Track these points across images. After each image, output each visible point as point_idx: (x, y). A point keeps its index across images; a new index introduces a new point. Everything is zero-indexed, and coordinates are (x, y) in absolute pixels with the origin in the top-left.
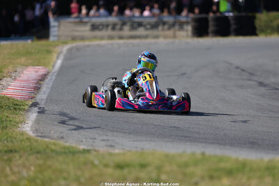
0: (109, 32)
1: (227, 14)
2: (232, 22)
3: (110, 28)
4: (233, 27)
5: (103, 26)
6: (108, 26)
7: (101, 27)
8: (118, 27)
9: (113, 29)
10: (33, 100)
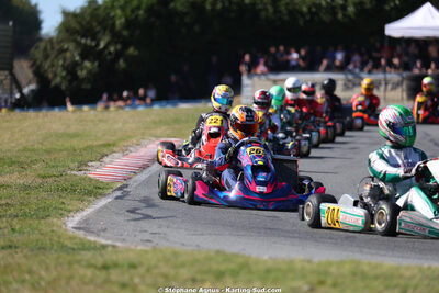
10: (125, 183)
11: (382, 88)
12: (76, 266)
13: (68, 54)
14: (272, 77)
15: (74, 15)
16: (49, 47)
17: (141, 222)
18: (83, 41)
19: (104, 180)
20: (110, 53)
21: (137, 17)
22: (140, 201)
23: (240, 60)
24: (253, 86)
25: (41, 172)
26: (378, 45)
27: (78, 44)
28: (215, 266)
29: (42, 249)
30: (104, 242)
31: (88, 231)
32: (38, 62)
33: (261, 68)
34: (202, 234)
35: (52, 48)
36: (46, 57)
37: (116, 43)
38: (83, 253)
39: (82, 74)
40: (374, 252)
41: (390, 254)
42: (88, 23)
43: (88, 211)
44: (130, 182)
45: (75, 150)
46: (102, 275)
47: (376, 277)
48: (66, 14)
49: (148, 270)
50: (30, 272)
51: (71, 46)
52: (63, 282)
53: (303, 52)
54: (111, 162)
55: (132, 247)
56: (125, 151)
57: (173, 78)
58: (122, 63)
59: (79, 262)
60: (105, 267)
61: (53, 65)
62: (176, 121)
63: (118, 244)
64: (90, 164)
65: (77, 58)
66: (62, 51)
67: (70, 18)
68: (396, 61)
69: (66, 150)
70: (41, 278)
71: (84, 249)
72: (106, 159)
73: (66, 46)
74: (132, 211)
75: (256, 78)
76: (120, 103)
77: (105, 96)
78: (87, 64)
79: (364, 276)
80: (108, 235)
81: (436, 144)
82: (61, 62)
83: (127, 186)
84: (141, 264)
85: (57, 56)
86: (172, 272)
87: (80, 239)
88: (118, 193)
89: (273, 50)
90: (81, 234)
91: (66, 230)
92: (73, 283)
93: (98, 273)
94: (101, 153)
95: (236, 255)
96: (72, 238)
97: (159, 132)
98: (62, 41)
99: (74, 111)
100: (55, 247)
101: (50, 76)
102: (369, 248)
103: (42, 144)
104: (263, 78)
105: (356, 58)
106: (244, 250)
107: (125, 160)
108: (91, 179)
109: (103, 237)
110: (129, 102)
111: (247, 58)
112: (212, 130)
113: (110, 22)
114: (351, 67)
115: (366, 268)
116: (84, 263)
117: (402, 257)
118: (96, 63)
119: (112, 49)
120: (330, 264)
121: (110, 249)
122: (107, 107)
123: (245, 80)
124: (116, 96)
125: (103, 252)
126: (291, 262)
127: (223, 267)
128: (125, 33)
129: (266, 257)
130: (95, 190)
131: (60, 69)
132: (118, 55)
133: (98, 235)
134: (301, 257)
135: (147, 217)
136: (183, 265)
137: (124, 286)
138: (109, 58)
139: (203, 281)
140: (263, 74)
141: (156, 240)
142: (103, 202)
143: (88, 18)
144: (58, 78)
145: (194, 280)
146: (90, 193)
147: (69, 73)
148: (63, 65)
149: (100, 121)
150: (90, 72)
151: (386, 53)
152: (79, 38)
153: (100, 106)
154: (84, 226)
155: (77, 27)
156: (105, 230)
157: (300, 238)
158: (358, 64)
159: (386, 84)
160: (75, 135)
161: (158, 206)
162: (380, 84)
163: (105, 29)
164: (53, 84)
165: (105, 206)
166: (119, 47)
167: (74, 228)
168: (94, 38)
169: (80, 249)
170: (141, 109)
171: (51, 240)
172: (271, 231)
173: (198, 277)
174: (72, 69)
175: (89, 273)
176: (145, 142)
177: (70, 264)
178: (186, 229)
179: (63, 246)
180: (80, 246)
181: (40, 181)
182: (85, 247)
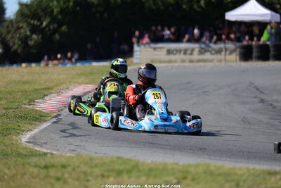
0: (182, 56)
1: (268, 43)
2: (271, 49)
3: (182, 53)
4: (272, 53)
5: (177, 51)
6: (180, 51)
7: (175, 52)
8: (189, 52)
9: (185, 53)
10: (58, 113)
11: (223, 53)
12: (28, 166)
13: (22, 31)
14: (153, 45)
15: (26, 5)
16: (10, 25)
17: (69, 138)
18: (32, 22)
19: (45, 111)
20: (50, 30)
21: (67, 7)
22: (69, 125)
23: (133, 35)
24: (140, 51)
25: (5, 106)
26: (221, 26)
27: (29, 24)
28: (116, 167)
29: (6, 155)
30: (45, 151)
31: (35, 144)
32: (3, 36)
33: (146, 40)
34: (108, 146)
35: (13, 26)
36: (9, 32)
37: (54, 23)
39: (31, 43)
40: (218, 158)
41: (228, 159)
42: (35, 10)
43: (36, 131)
44: (62, 113)
45: (27, 92)
46: (44, 172)
47: (220, 175)
48: (21, 5)
49: (74, 169)
51: (25, 25)
52: (19, 177)
53: (173, 30)
54: (50, 100)
55: (64, 154)
56: (59, 93)
57: (89, 46)
58: (57, 36)
59: (29, 164)
60: (46, 167)
61: (12, 38)
62: (91, 73)
63: (55, 152)
64: (36, 101)
65: (28, 33)
66: (19, 28)
67: (24, 7)
68: (232, 36)
69: (21, 91)
70: (5, 174)
71: (32, 156)
72: (46, 98)
73: (21, 25)
74: (63, 131)
75: (142, 47)
76: (56, 62)
77: (46, 58)
78: (34, 36)
79: (212, 174)
80: (48, 146)
81: (257, 89)
82: (18, 36)
83: (60, 115)
84: (69, 165)
85: (15, 31)
86: (89, 171)
87: (30, 149)
88: (55, 120)
89: (154, 28)
90: (30, 146)
91: (21, 143)
92: (26, 177)
93: (41, 171)
94: (44, 93)
95: (129, 160)
96: (25, 148)
97: (80, 80)
98: (18, 22)
99: (26, 67)
100: (14, 154)
101: (11, 44)
102: (215, 156)
103: (5, 88)
104: (147, 46)
105: (207, 34)
106: (135, 156)
107: (58, 98)
108: (37, 111)
109: (45, 148)
110: (61, 61)
111: (137, 33)
113: (49, 10)
114: (204, 39)
115: (212, 168)
116: (32, 164)
117: (237, 162)
118: (40, 36)
119: (51, 27)
120: (190, 166)
121: (49, 155)
122: (47, 65)
123: (136, 48)
124: (53, 57)
125: (45, 158)
126: (165, 164)
127: (122, 167)
128: (60, 17)
129: (149, 161)
130: (39, 117)
131: (17, 41)
132: (55, 31)
133: (42, 147)
134: (172, 161)
135: (73, 135)
136: (96, 166)
137: (58, 179)
138: (48, 33)
139: (109, 177)
140: (147, 43)
141: (78, 150)
142: (45, 125)
143: (35, 7)
144: (16, 45)
145: (103, 176)
146: (36, 120)
147: (22, 42)
148: (19, 38)
149: (43, 73)
150: (36, 42)
151: (226, 31)
152: (29, 20)
153: (43, 64)
154: (33, 141)
155: (29, 13)
156: (46, 143)
157: (171, 149)
158: (208, 38)
159: (226, 51)
160: (27, 82)
161: (80, 128)
162: (222, 50)
163: (46, 14)
164: (13, 49)
165: (46, 128)
166: (56, 25)
167: (26, 142)
168: (39, 19)
169: (30, 156)
170: (69, 65)
171: (11, 150)
172: (152, 145)
173: (106, 174)
174: (25, 40)
175: (36, 171)
176: (71, 87)
177: (23, 164)
178: (98, 143)
179: (19, 154)
180: (30, 154)
181: (4, 111)
182: (33, 154)
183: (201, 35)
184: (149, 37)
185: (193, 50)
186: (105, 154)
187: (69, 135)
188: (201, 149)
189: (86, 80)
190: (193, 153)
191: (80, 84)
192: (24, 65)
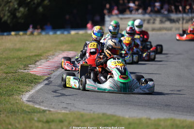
6: (145, 20)
9: (148, 22)
10: (49, 76)
11: (181, 22)
12: (33, 121)
14: (121, 16)
17: (60, 97)
19: (39, 75)
20: (34, 3)
22: (58, 86)
25: (6, 71)
29: (14, 112)
30: (43, 108)
31: (34, 102)
33: (115, 12)
34: (92, 104)
38: (35, 114)
39: (19, 15)
40: (180, 113)
41: (189, 114)
43: (32, 92)
44: (52, 76)
45: (21, 58)
46: (46, 126)
47: (184, 127)
50: (11, 124)
53: (137, 3)
54: (40, 65)
55: (59, 111)
56: (47, 59)
57: (67, 17)
58: (40, 9)
59: (33, 119)
60: (47, 122)
61: (3, 10)
62: (72, 41)
63: (51, 110)
64: (29, 66)
65: (16, 6)
69: (16, 58)
70: (17, 127)
71: (34, 112)
72: (38, 63)
74: (55, 92)
77: (31, 26)
79: (177, 126)
80: (45, 104)
83: (50, 78)
84: (65, 120)
87: (32, 107)
88: (46, 82)
90: (30, 104)
93: (44, 125)
94: (35, 59)
96: (28, 106)
97: (64, 47)
100: (20, 111)
101: (2, 16)
102: (178, 111)
103: (2, 54)
104: (116, 16)
106: (115, 112)
107: (47, 64)
108: (31, 74)
109: (43, 106)
111: (108, 6)
112: (92, 51)
114: (163, 11)
115: (178, 123)
118: (27, 9)
120: (160, 120)
121: (47, 112)
122: (32, 33)
123: (107, 18)
124: (38, 27)
125: (45, 114)
126: (140, 119)
127: (107, 122)
129: (127, 117)
130: (33, 80)
131: (6, 13)
133: (40, 105)
135: (63, 95)
141: (69, 107)
142: (39, 87)
144: (6, 17)
146: (32, 82)
147: (11, 14)
148: (8, 10)
149: (32, 41)
153: (29, 32)
154: (32, 100)
156: (43, 102)
157: (142, 106)
160: (19, 50)
162: (180, 20)
164: (3, 20)
165: (40, 89)
167: (27, 101)
169: (32, 112)
171: (17, 107)
172: (127, 103)
174: (13, 12)
175: (40, 125)
176: (57, 54)
177: (30, 120)
178: (84, 101)
179: (23, 111)
180: (32, 111)
181: (5, 75)
182: (35, 111)
183: (162, 7)
184: (118, 10)
185: (155, 20)
186: (91, 110)
187: (59, 94)
188: (166, 105)
189: (69, 48)
190: (161, 109)
191: (63, 51)
192: (13, 33)
